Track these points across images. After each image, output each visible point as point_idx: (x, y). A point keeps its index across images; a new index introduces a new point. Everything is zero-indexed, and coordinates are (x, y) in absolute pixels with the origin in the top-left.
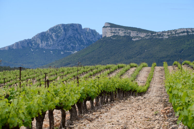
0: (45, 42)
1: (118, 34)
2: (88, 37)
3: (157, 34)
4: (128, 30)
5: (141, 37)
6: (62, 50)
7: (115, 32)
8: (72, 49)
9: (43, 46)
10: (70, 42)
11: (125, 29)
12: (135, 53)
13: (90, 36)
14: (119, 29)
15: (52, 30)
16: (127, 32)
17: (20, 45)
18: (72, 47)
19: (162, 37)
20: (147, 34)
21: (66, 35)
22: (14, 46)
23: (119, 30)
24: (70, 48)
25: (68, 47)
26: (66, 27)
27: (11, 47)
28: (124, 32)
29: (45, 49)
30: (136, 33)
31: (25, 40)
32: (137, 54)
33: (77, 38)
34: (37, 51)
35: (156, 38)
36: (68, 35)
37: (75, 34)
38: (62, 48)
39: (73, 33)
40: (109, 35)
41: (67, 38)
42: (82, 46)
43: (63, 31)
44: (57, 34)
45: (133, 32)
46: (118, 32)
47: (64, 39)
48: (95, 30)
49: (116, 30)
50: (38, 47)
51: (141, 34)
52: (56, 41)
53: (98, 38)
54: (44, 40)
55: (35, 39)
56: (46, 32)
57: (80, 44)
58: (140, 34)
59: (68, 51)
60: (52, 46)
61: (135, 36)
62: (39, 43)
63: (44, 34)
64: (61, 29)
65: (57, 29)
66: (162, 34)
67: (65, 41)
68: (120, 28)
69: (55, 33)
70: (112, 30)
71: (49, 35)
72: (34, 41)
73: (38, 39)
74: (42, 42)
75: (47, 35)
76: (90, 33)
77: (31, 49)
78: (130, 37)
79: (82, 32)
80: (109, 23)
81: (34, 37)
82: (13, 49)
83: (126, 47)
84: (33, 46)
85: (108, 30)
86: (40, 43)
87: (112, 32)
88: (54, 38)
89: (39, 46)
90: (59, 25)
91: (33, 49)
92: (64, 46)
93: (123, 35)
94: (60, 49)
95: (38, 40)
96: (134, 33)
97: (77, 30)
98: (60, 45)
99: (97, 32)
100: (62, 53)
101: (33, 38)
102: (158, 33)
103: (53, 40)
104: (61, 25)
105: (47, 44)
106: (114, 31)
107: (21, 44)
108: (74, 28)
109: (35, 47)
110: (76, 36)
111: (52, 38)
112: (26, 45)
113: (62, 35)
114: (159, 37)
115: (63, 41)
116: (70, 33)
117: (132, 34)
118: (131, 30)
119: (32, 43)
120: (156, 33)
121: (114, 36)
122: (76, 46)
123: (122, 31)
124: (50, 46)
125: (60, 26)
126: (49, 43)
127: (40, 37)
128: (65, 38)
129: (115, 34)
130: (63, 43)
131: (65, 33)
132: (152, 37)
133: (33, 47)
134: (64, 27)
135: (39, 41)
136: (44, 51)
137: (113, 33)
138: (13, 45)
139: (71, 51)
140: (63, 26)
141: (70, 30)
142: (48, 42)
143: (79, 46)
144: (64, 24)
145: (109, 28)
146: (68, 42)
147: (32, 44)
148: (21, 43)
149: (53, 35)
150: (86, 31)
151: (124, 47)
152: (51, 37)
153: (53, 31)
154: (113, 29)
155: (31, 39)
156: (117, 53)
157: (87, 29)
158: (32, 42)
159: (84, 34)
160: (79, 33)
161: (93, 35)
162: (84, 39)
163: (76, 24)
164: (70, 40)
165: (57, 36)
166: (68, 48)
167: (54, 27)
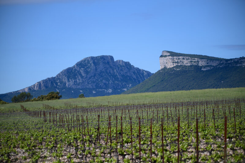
0: (72, 79)
1: (182, 64)
2: (122, 71)
3: (234, 62)
4: (195, 59)
5: (213, 66)
6: (94, 89)
7: (178, 62)
8: (105, 86)
9: (71, 85)
10: (102, 78)
11: (190, 57)
12: (209, 85)
13: (123, 69)
14: (183, 57)
15: (80, 64)
16: (194, 61)
17: (42, 85)
18: (105, 84)
19: (240, 65)
20: (220, 62)
21: (96, 69)
22: (36, 86)
23: (184, 59)
24: (103, 86)
25: (101, 84)
26: (95, 60)
27: (32, 88)
28: (189, 61)
29: (73, 88)
30: (205, 61)
31: (48, 78)
32: (212, 86)
33: (110, 73)
34: (64, 91)
35: (232, 66)
36: (99, 70)
37: (107, 69)
38: (93, 86)
39: (105, 68)
40: (170, 65)
41: (98, 74)
42: (116, 82)
43: (92, 65)
44: (86, 69)
45: (202, 60)
46: (182, 61)
47: (95, 76)
48: (129, 62)
49: (179, 59)
50: (64, 86)
51: (213, 62)
52: (85, 78)
53: (133, 71)
54: (71, 77)
55: (60, 77)
56: (73, 68)
57: (114, 80)
58: (211, 62)
59: (101, 89)
60: (81, 84)
61: (205, 65)
62: (65, 82)
63: (70, 70)
64: (91, 62)
65: (85, 63)
66: (240, 61)
67: (96, 77)
68: (185, 56)
69: (83, 68)
70: (174, 60)
71: (76, 71)
72: (59, 79)
73: (64, 76)
74: (68, 80)
75: (75, 72)
76: (123, 66)
77: (57, 89)
78: (199, 66)
79: (114, 65)
80: (167, 51)
81: (59, 74)
82: (35, 90)
83: (195, 79)
84: (58, 85)
85: (169, 60)
86: (67, 82)
87: (174, 61)
88: (83, 75)
89: (66, 85)
90: (87, 58)
91: (58, 89)
92: (95, 83)
93: (189, 65)
94: (91, 87)
95: (64, 78)
96: (203, 62)
97: (108, 63)
98: (90, 82)
99: (132, 65)
100: (94, 92)
101: (57, 75)
102: (235, 60)
103: (82, 77)
104: (89, 58)
105: (75, 82)
106: (176, 61)
107: (44, 84)
108: (105, 61)
109: (60, 86)
110: (108, 71)
111: (81, 75)
112: (50, 85)
113: (92, 71)
114: (236, 64)
115: (94, 78)
116: (101, 67)
117: (200, 62)
118: (198, 58)
119: (57, 82)
120: (232, 61)
121: (177, 67)
122: (109, 83)
123: (187, 60)
124: (78, 85)
125: (89, 60)
126: (78, 81)
127: (66, 74)
128: (96, 74)
129: (178, 64)
130: (94, 80)
131: (96, 68)
132: (227, 65)
133: (58, 87)
134: (94, 60)
135: (65, 80)
136: (72, 90)
137: (176, 62)
138: (34, 85)
139: (104, 90)
140: (92, 59)
141: (101, 63)
142: (76, 80)
143: (113, 82)
144: (94, 57)
145: (170, 57)
146: (100, 78)
147: (57, 84)
148: (44, 82)
149: (82, 70)
150: (119, 65)
151: (194, 79)
152: (79, 73)
153: (80, 66)
154: (175, 57)
155: (55, 77)
156: (185, 87)
157: (120, 61)
158: (57, 80)
159: (117, 69)
160: (111, 67)
161: (128, 68)
162: (117, 74)
163: (107, 56)
164: (102, 76)
165: (87, 72)
166: (101, 86)
167: (82, 61)
